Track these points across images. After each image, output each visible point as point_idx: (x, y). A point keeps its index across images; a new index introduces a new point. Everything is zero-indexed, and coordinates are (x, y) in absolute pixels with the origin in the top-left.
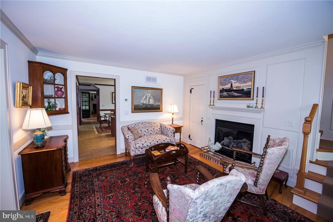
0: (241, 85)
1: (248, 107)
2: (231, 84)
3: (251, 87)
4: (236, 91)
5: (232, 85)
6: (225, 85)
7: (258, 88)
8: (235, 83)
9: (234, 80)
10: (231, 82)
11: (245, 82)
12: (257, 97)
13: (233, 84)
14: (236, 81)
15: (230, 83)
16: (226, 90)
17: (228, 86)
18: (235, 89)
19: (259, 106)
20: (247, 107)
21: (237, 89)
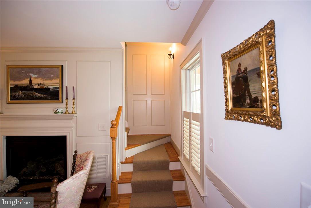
0: (45, 81)
1: (56, 112)
2: (29, 79)
3: (58, 86)
4: (37, 90)
5: (31, 81)
6: (20, 81)
7: (67, 87)
8: (36, 78)
9: (34, 74)
10: (30, 76)
11: (51, 79)
12: (67, 99)
13: (32, 79)
14: (36, 76)
15: (27, 78)
16: (22, 88)
17: (25, 82)
18: (36, 87)
19: (70, 110)
20: (54, 113)
21: (39, 87)
